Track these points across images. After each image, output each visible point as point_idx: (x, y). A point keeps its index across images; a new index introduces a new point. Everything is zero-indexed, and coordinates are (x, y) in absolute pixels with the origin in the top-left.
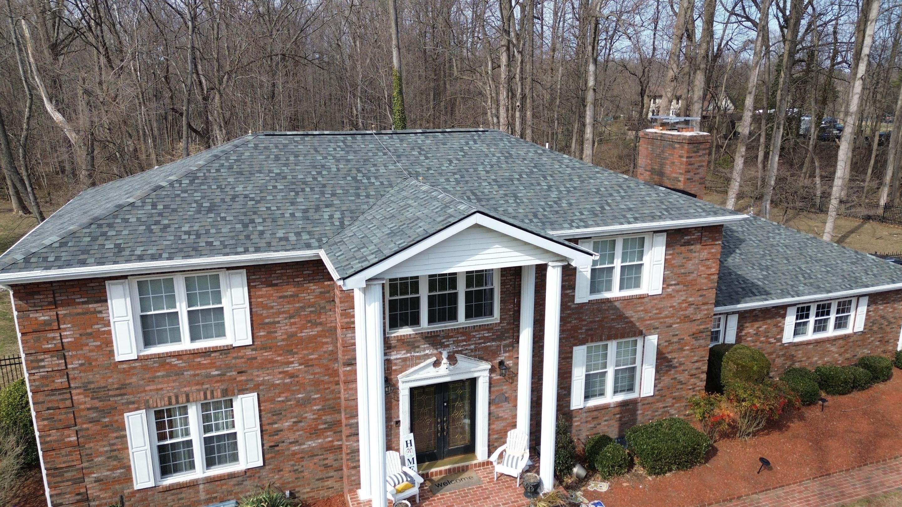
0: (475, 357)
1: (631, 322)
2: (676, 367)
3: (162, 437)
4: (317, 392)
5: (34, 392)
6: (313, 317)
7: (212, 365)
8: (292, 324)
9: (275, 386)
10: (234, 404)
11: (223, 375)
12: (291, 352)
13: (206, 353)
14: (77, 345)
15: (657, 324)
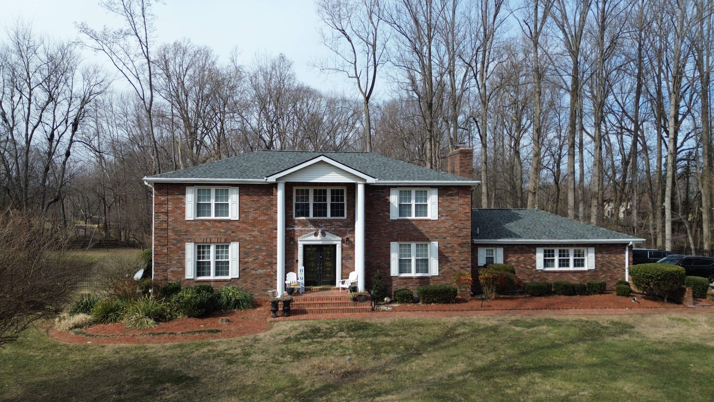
0: (335, 234)
1: (422, 233)
2: (450, 262)
3: (199, 258)
4: (265, 246)
5: (155, 229)
6: (265, 211)
7: (221, 227)
8: (256, 213)
9: (247, 241)
10: (229, 247)
11: (226, 232)
12: (254, 226)
13: (220, 221)
14: (173, 211)
15: (437, 236)
